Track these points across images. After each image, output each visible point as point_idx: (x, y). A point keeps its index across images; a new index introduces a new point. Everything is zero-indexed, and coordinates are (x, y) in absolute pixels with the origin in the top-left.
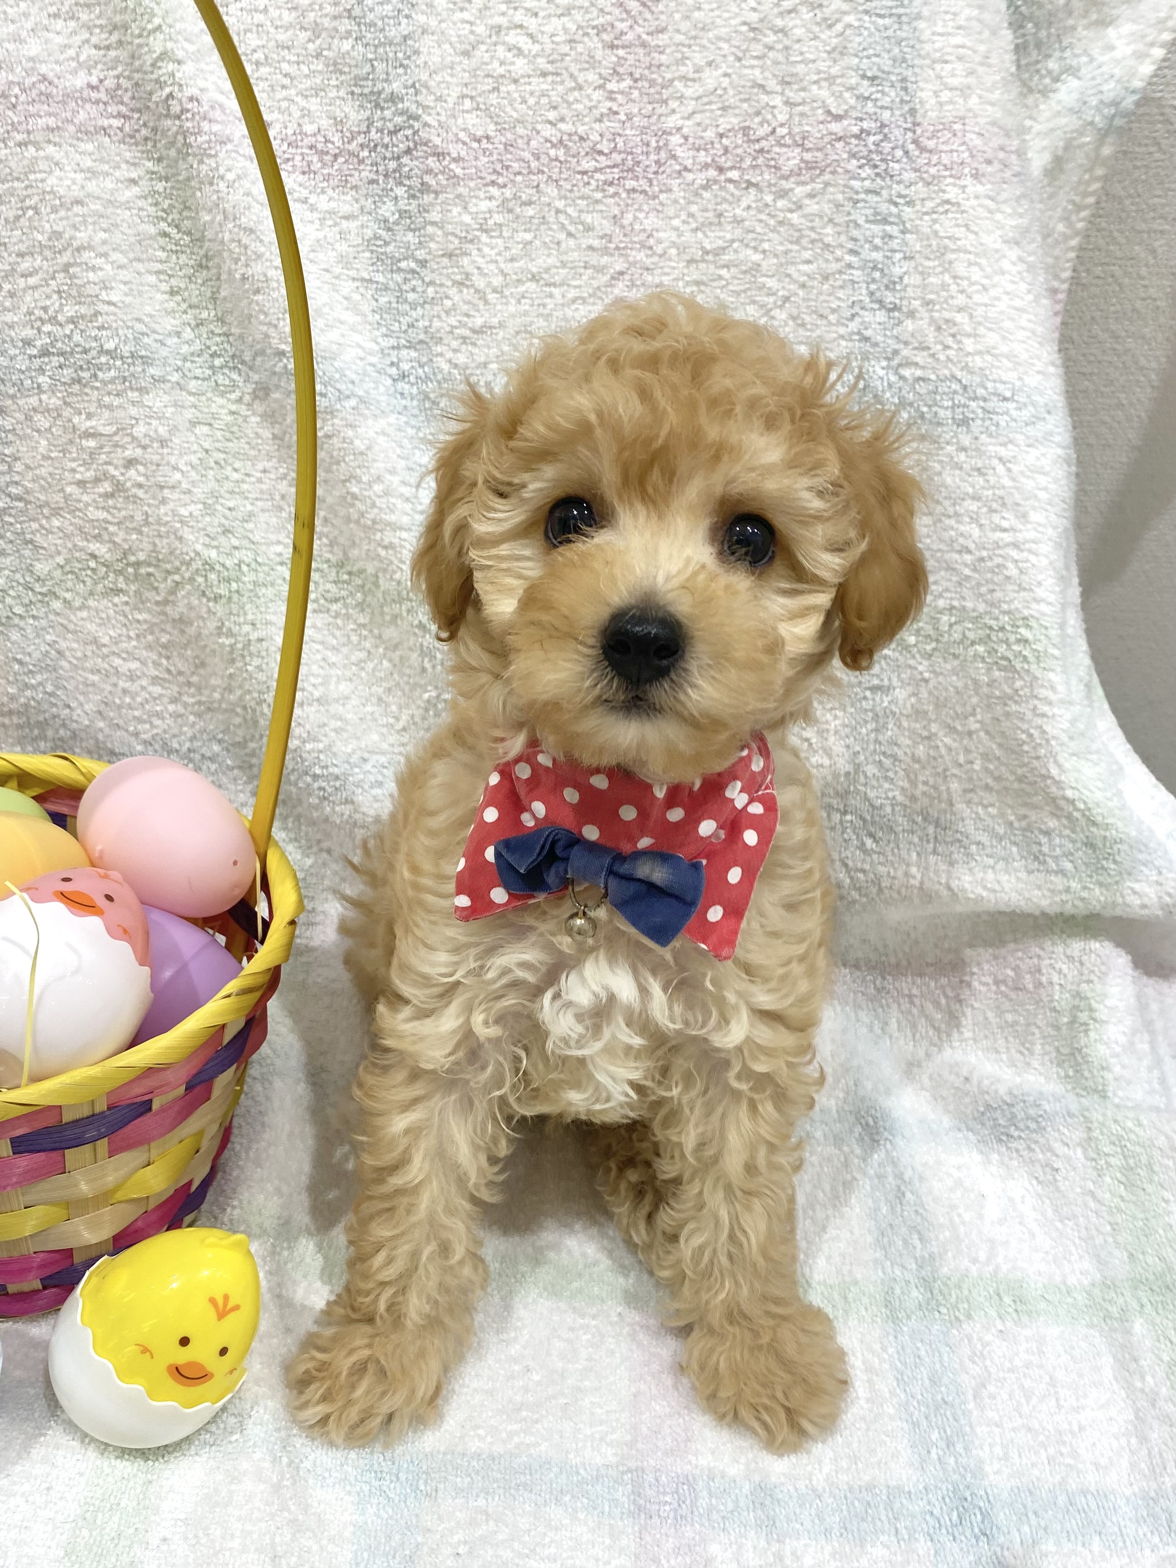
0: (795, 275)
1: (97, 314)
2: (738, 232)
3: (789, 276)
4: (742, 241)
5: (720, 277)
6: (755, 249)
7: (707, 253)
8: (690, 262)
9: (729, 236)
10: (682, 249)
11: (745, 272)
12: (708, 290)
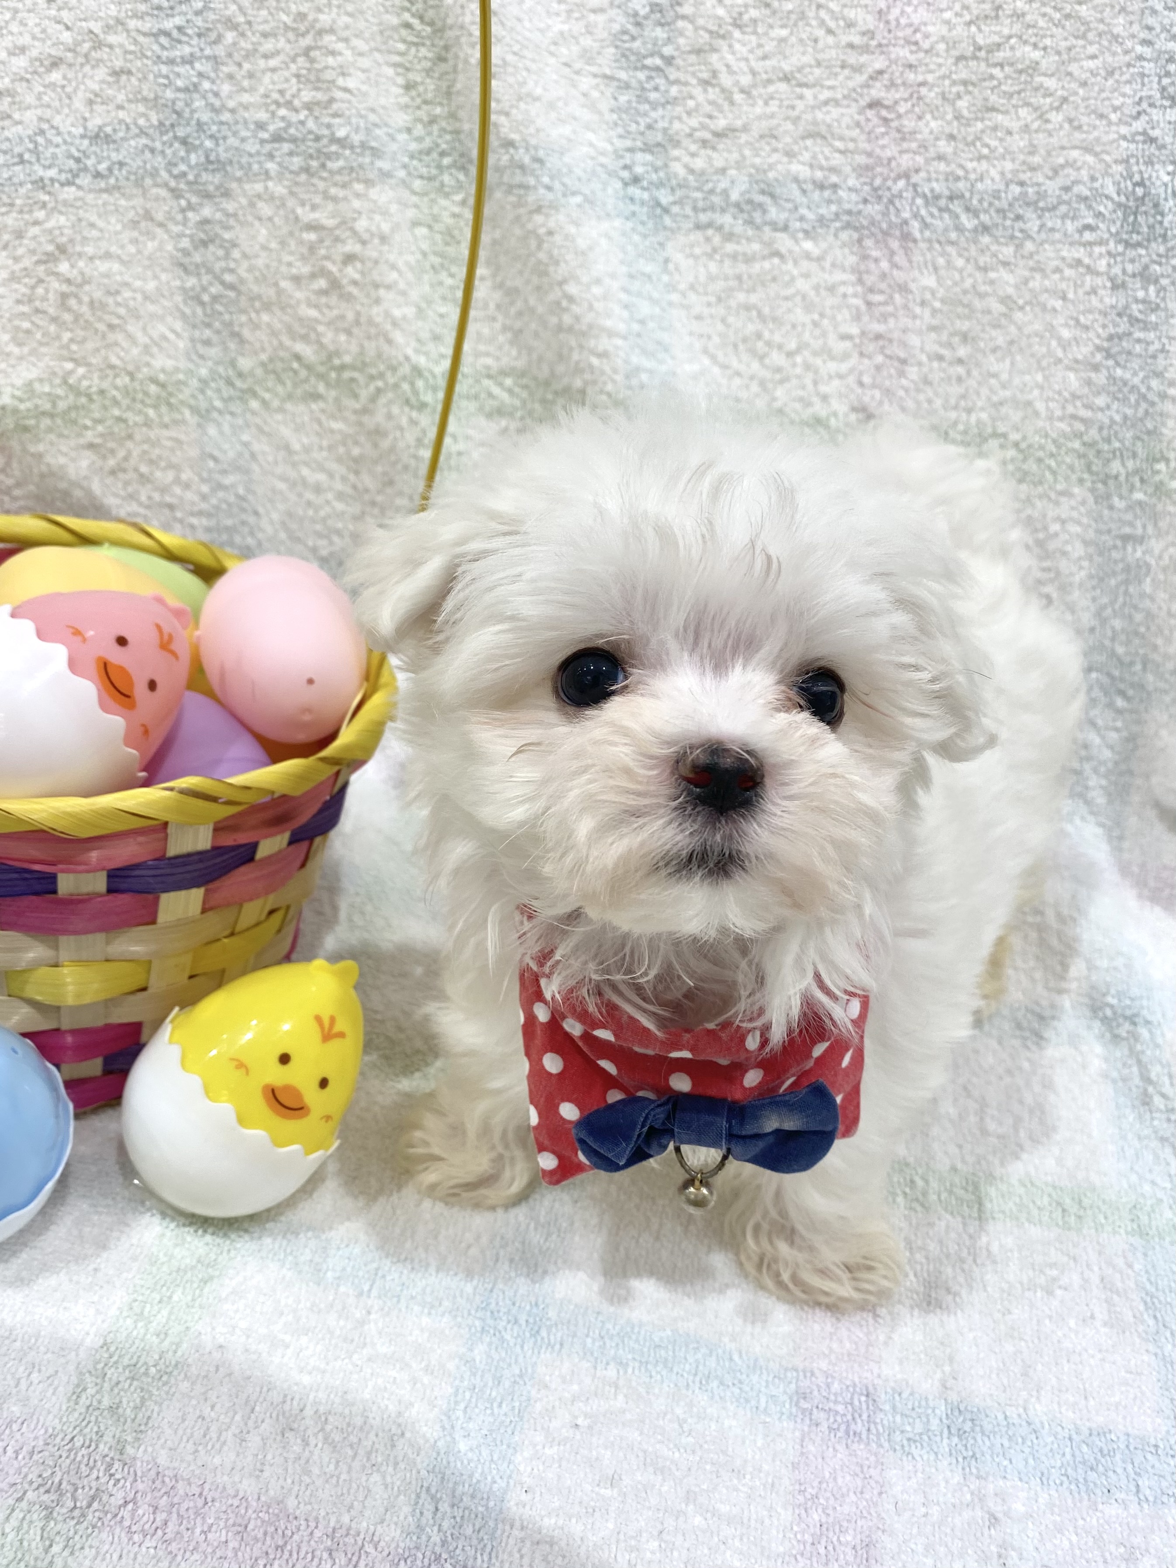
0: (1076, 73)
1: (332, 100)
2: (1017, 28)
3: (1070, 74)
4: (1020, 37)
5: (992, 77)
6: (1035, 46)
7: (980, 49)
8: (960, 58)
9: (1006, 31)
10: (953, 45)
11: (1021, 72)
12: (976, 91)
